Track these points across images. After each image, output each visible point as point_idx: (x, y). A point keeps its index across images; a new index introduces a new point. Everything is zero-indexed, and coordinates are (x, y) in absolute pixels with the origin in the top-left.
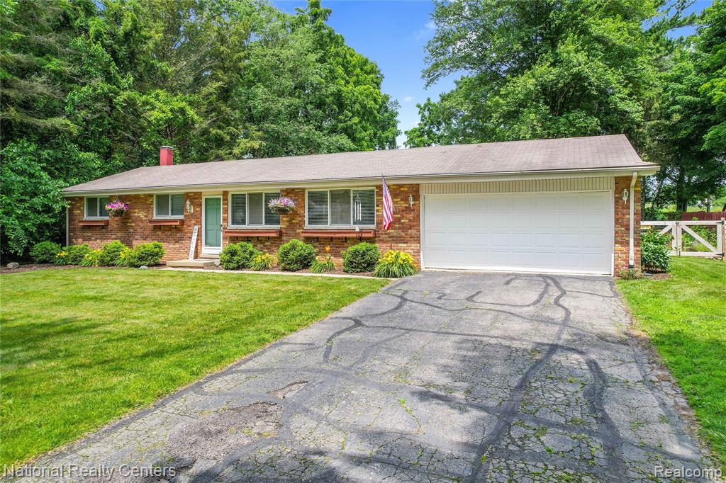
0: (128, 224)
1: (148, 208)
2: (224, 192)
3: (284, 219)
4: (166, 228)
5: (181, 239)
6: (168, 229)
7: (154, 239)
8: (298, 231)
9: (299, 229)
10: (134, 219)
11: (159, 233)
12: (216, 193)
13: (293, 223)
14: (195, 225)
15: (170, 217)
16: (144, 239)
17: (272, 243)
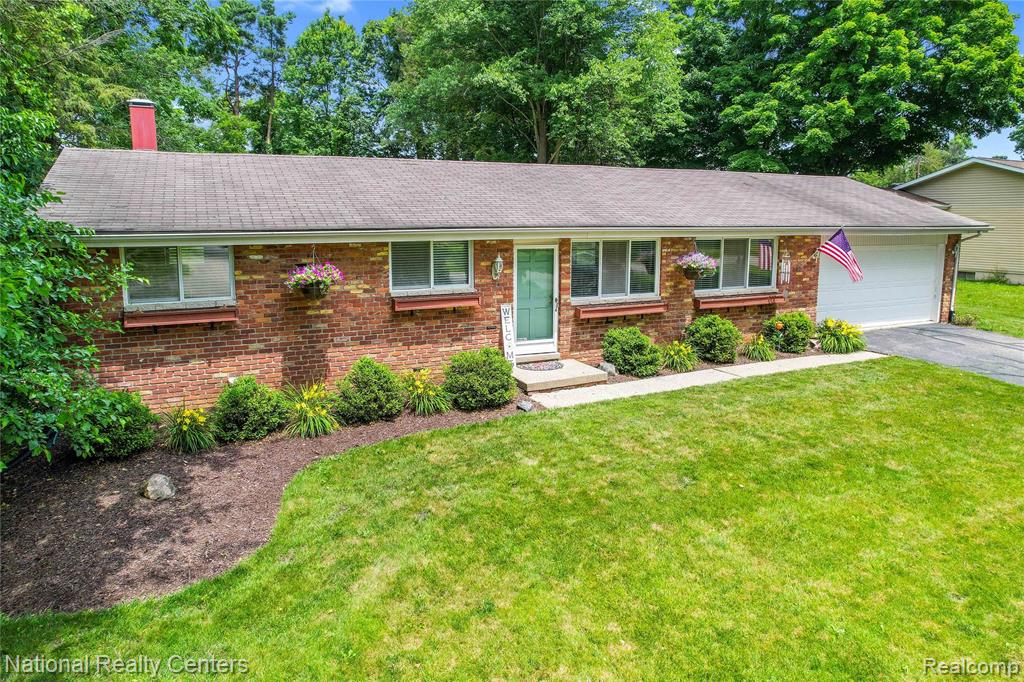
0: (310, 313)
1: (374, 273)
2: (563, 240)
3: (667, 284)
4: (429, 314)
5: (469, 331)
6: (434, 314)
7: (396, 340)
8: (686, 300)
9: (687, 298)
10: (328, 298)
11: (409, 325)
12: (546, 240)
13: (680, 290)
14: (500, 302)
15: (435, 289)
16: (362, 343)
17: (647, 323)
